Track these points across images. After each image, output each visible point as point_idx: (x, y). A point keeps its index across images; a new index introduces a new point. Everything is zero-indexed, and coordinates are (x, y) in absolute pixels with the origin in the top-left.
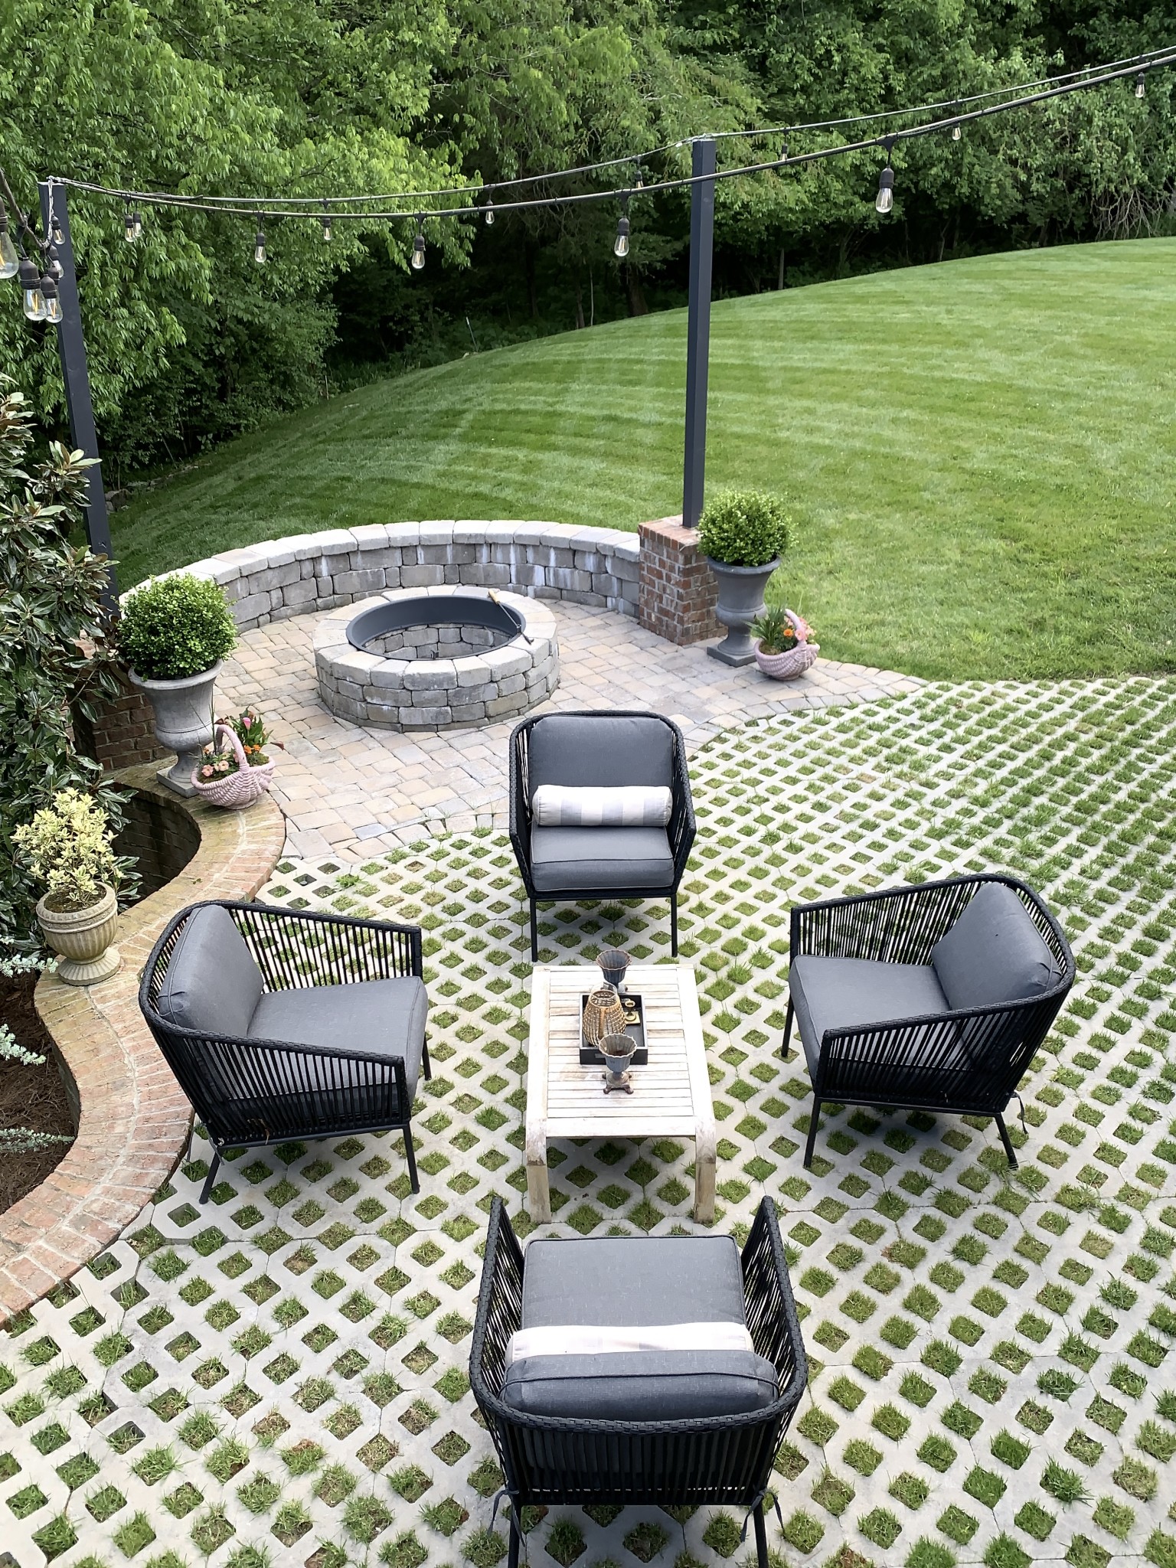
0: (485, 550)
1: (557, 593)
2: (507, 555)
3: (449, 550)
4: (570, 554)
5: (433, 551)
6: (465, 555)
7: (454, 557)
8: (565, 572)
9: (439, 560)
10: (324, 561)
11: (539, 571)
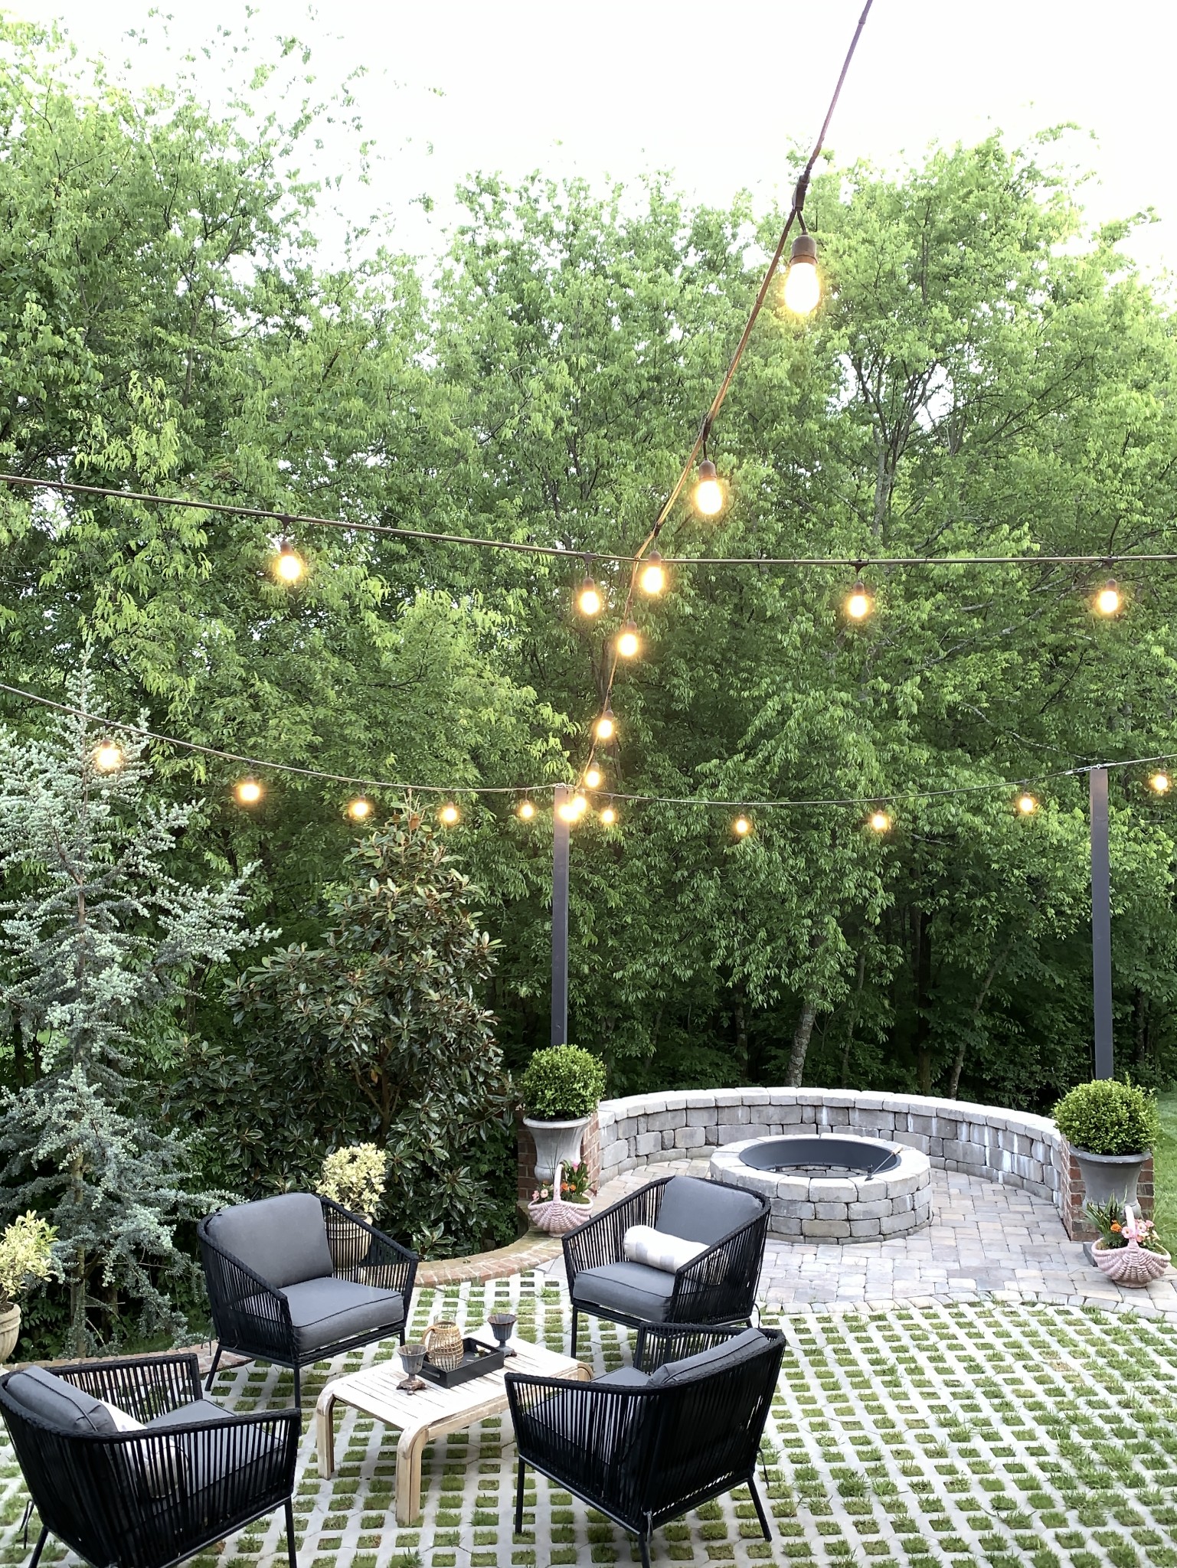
0: (964, 1127)
1: (1018, 1181)
2: (982, 1135)
3: (934, 1121)
4: (1028, 1142)
5: (920, 1120)
6: (948, 1130)
7: (939, 1130)
8: (1024, 1159)
9: (925, 1130)
10: (824, 1110)
11: (1006, 1155)
